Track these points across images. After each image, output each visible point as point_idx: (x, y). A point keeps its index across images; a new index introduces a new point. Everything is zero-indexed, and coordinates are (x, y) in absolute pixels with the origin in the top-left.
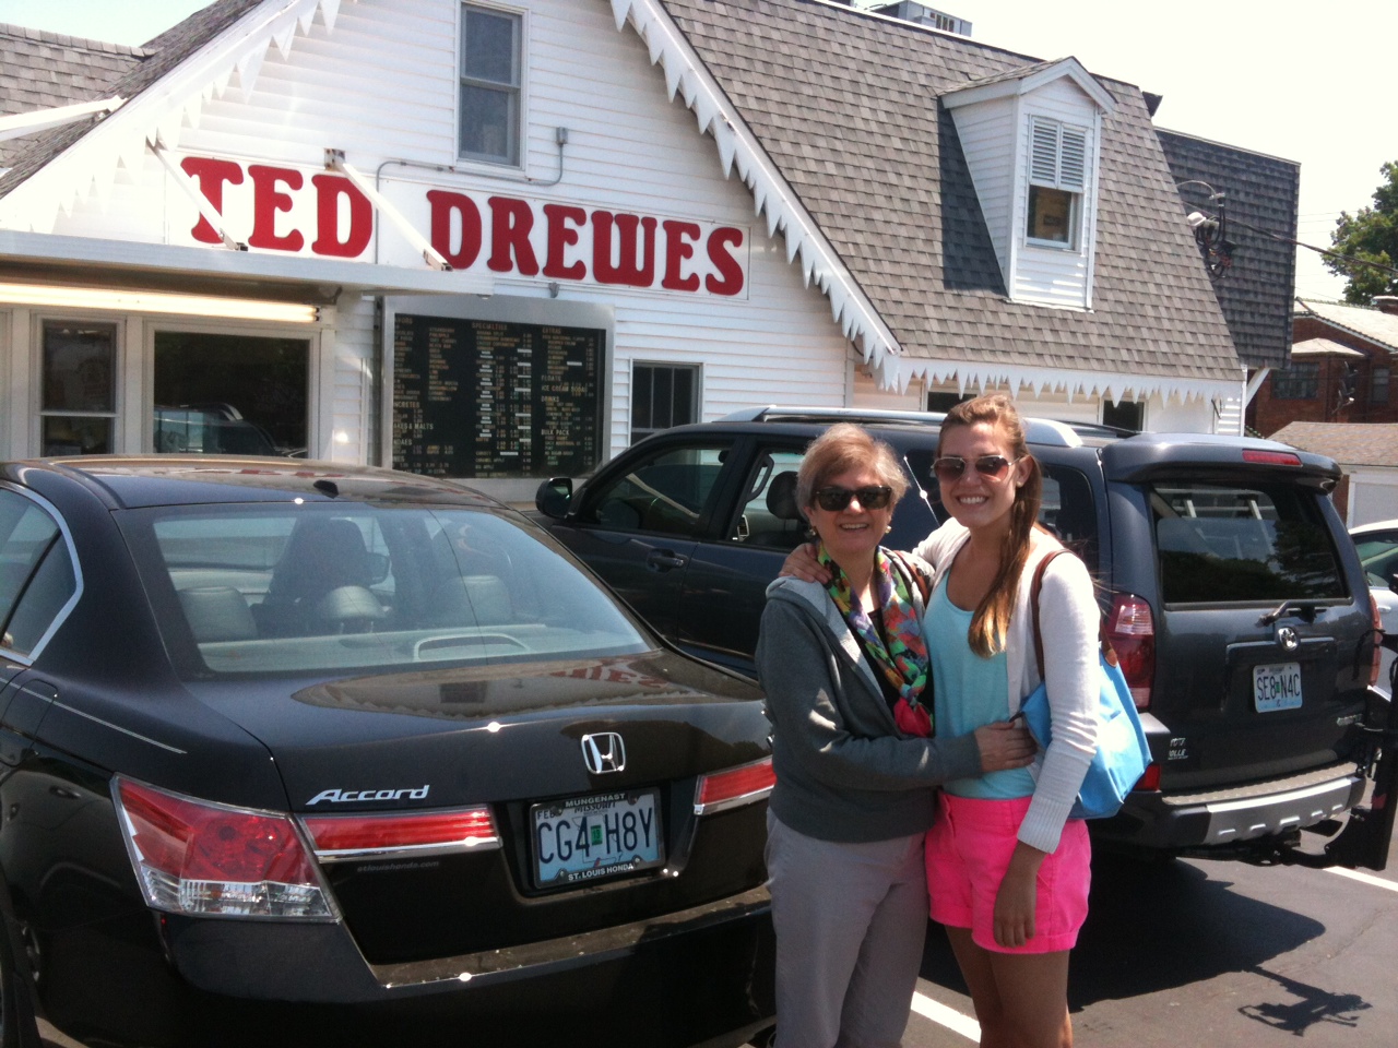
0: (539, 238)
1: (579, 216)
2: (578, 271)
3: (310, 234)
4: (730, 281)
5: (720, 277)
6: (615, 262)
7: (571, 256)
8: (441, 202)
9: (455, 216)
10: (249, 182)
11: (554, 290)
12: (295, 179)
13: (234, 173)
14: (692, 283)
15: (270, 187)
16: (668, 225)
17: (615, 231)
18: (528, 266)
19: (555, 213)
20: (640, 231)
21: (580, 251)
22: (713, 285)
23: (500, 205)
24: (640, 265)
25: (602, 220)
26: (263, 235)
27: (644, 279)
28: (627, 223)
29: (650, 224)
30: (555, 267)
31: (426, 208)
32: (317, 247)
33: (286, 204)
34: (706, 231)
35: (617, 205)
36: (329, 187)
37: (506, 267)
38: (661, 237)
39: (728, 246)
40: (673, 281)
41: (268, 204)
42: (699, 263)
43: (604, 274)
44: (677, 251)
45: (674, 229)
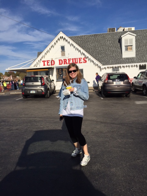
0: (67, 62)
1: (71, 59)
3: (51, 64)
4: (86, 62)
6: (74, 62)
8: (60, 60)
9: (61, 61)
13: (45, 61)
14: (82, 62)
15: (48, 62)
16: (79, 58)
20: (76, 59)
21: (71, 62)
22: (84, 62)
23: (64, 60)
26: (48, 65)
27: (77, 63)
35: (74, 58)
36: (52, 61)
37: (65, 64)
38: (78, 60)
39: (85, 59)
44: (80, 60)
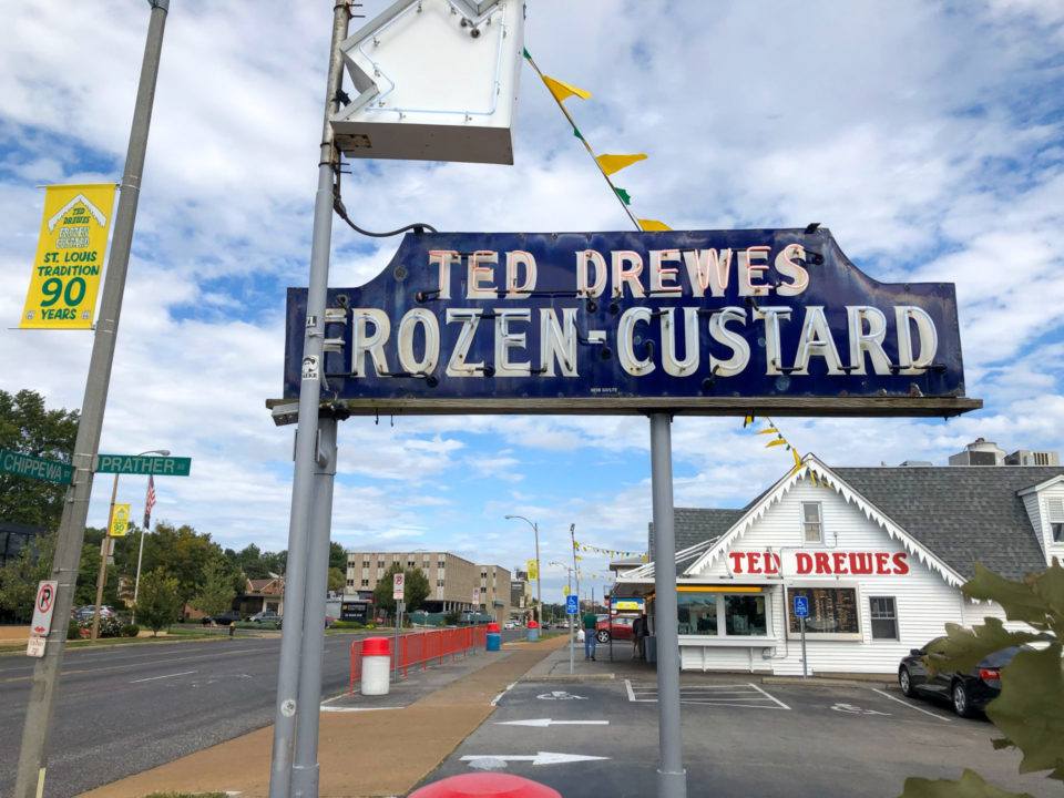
0: (831, 563)
1: (844, 555)
2: (846, 571)
3: (763, 568)
4: (904, 570)
5: (899, 569)
6: (858, 567)
7: (842, 567)
8: (799, 556)
9: (804, 560)
10: (747, 557)
11: (838, 577)
12: (758, 555)
13: (742, 555)
14: (888, 571)
15: (752, 558)
16: (876, 555)
17: (857, 559)
18: (828, 571)
19: (836, 556)
20: (866, 558)
21: (846, 564)
22: (896, 571)
23: (818, 556)
24: (867, 567)
25: (852, 556)
26: (751, 570)
27: (870, 571)
28: (861, 556)
29: (870, 555)
30: (837, 570)
31: (795, 559)
32: (766, 572)
33: (756, 561)
34: (891, 555)
35: (857, 550)
36: (767, 556)
37: (821, 572)
38: (874, 559)
39: (901, 559)
40: (880, 571)
41: (752, 562)
42: (890, 565)
43: (854, 571)
44: (881, 562)
45: (879, 556)
